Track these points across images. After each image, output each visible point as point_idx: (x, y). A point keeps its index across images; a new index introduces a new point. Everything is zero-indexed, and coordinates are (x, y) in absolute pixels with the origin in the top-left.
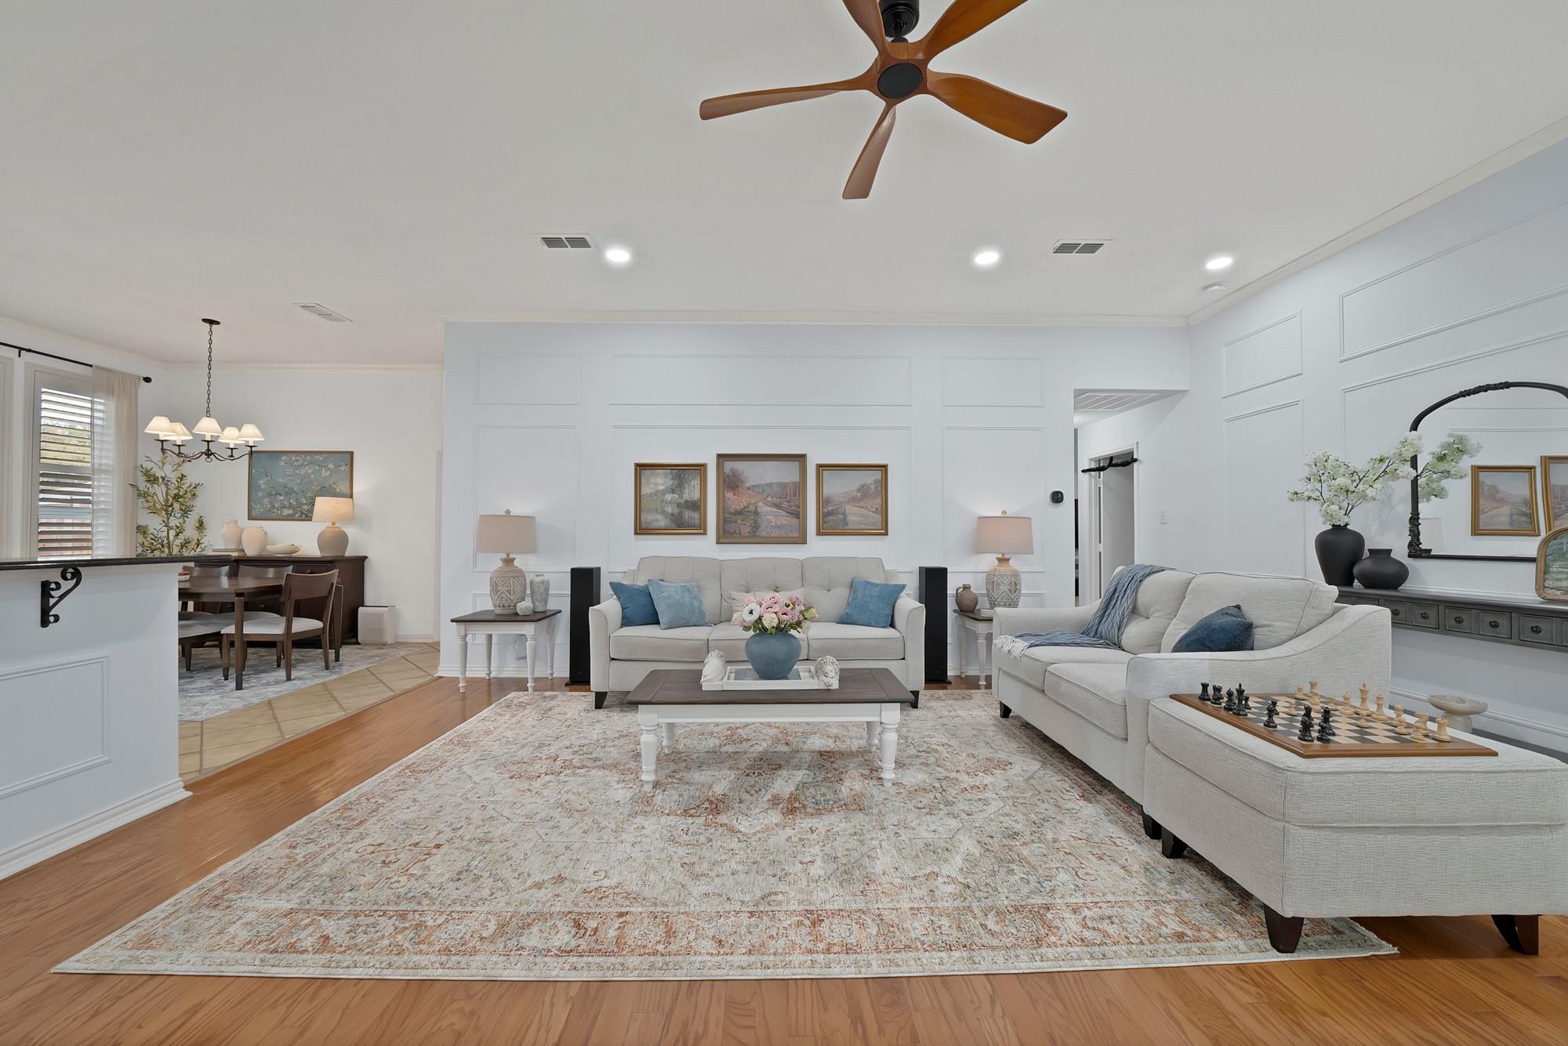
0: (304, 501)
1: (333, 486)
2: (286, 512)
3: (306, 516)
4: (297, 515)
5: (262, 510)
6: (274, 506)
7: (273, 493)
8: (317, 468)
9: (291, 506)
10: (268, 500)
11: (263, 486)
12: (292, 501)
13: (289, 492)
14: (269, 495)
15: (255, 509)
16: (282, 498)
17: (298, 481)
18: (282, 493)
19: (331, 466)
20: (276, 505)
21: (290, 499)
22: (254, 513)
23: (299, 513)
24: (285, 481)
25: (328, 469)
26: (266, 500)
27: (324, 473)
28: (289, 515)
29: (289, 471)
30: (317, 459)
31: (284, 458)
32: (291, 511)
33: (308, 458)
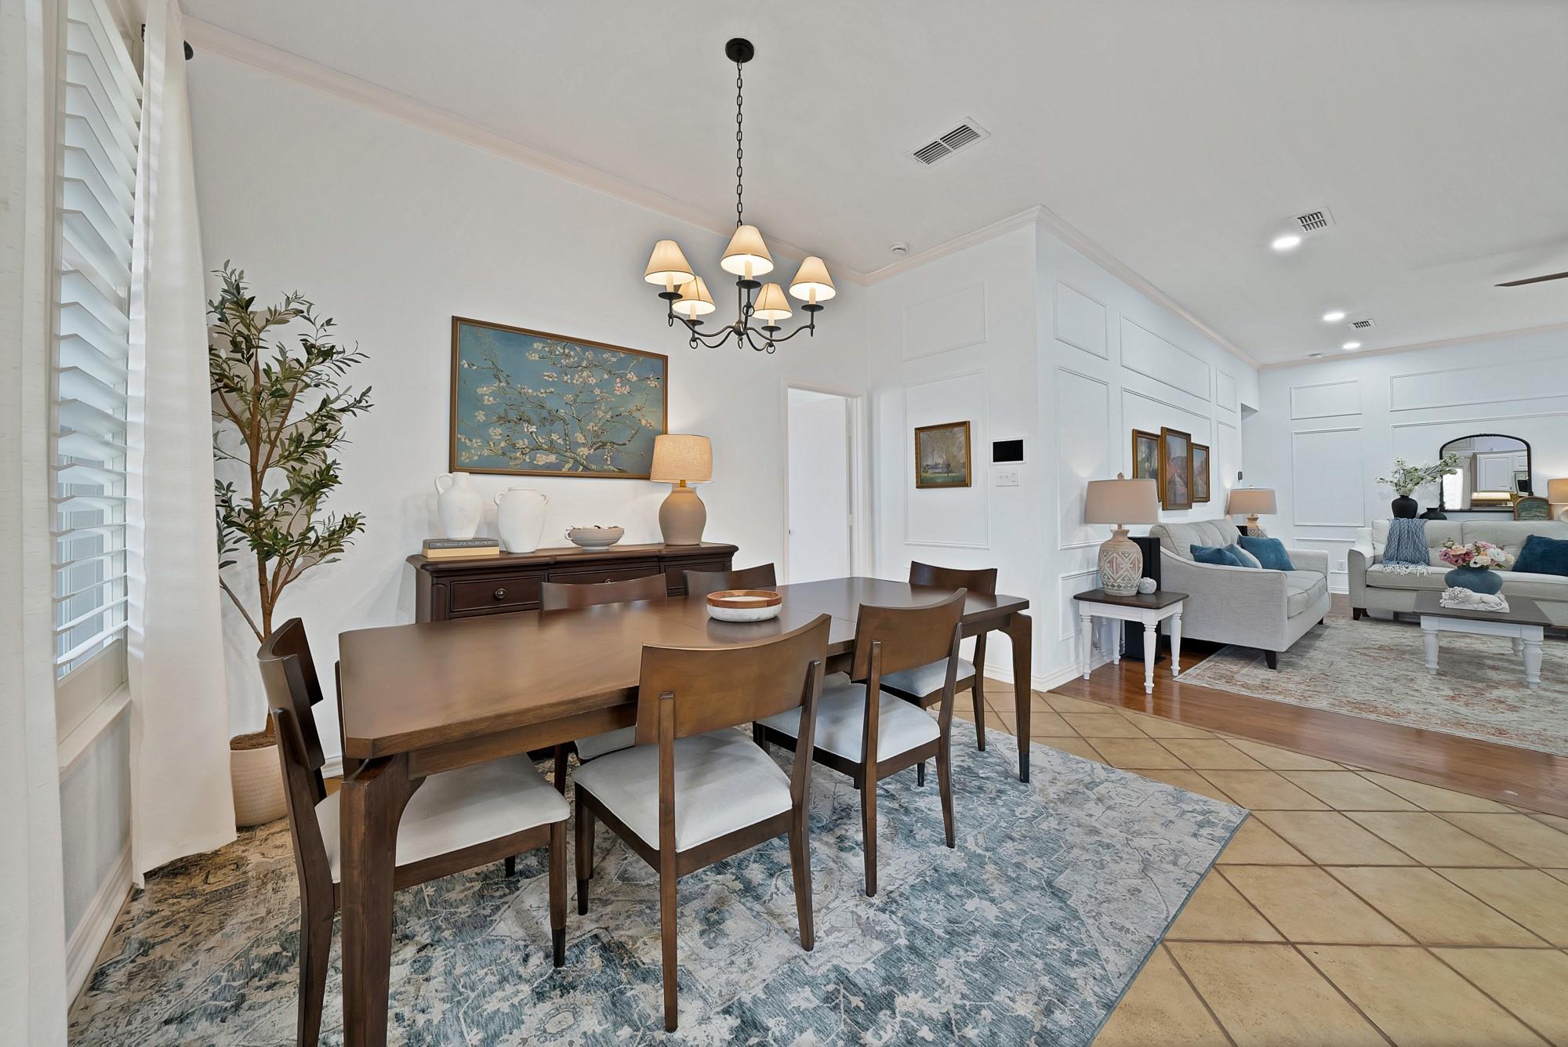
0: (581, 439)
1: (634, 414)
2: (543, 459)
3: (586, 468)
4: (568, 466)
5: (486, 453)
6: (514, 445)
7: (513, 416)
8: (606, 376)
9: (552, 448)
10: (499, 431)
11: (489, 400)
12: (554, 437)
13: (549, 419)
14: (503, 419)
15: (468, 449)
16: (533, 429)
17: (569, 397)
18: (534, 418)
19: (632, 377)
20: (520, 444)
21: (551, 432)
22: (464, 458)
23: (571, 461)
24: (541, 394)
25: (625, 382)
26: (496, 432)
27: (620, 389)
28: (548, 466)
29: (550, 375)
30: (607, 360)
31: (537, 345)
32: (552, 458)
33: (589, 354)
